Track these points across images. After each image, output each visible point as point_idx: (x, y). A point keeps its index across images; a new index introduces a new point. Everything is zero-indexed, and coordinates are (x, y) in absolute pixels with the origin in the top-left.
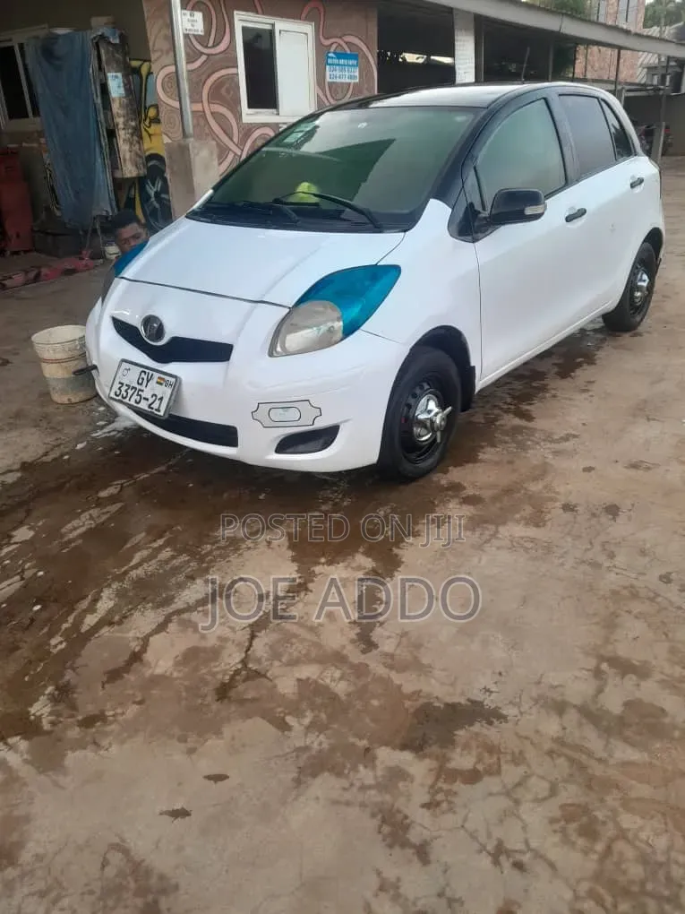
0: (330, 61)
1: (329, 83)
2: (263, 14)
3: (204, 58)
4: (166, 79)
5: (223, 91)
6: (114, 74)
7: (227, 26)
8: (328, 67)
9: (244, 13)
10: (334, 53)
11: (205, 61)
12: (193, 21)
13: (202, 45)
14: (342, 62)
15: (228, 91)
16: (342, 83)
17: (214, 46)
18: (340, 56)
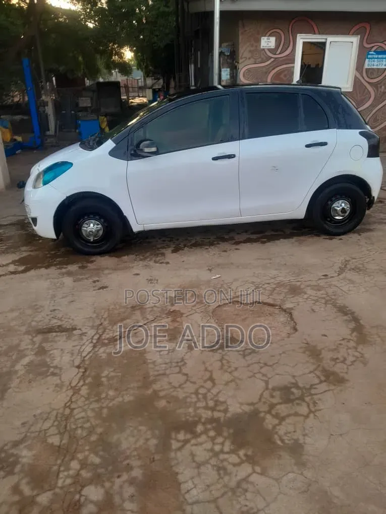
0: (369, 56)
1: (366, 69)
2: (319, 34)
3: (272, 60)
4: (246, 71)
5: (282, 76)
6: (225, 69)
7: (292, 43)
8: (367, 60)
9: (304, 35)
10: (374, 51)
11: (273, 62)
12: (269, 42)
13: (273, 54)
14: (380, 56)
15: (285, 76)
16: (378, 69)
17: (280, 54)
18: (378, 53)
